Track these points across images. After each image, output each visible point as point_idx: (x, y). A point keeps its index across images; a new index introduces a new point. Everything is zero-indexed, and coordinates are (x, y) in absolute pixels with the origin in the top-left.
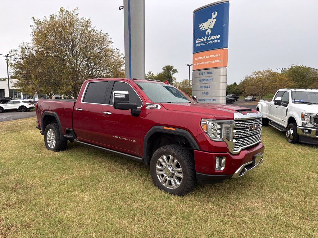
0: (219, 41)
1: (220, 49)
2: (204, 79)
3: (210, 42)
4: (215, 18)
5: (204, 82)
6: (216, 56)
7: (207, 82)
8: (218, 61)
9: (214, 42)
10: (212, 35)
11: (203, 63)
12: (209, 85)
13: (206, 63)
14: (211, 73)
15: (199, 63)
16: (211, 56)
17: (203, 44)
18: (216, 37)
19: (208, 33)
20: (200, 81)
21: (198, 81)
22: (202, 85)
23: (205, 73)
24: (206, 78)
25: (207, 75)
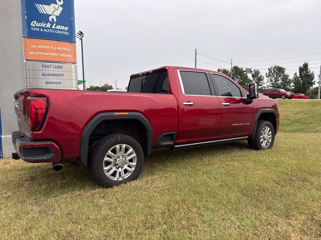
0: (67, 33)
1: (69, 43)
2: (51, 73)
3: (56, 32)
4: (61, 6)
5: (51, 77)
6: (65, 49)
7: (56, 77)
8: (68, 56)
9: (61, 32)
10: (57, 23)
11: (46, 54)
12: (59, 81)
13: (52, 54)
14: (61, 67)
15: (41, 53)
16: (59, 48)
17: (45, 30)
18: (63, 28)
19: (53, 20)
20: (43, 75)
21: (41, 74)
22: (48, 81)
23: (52, 67)
24: (54, 73)
25: (56, 69)
